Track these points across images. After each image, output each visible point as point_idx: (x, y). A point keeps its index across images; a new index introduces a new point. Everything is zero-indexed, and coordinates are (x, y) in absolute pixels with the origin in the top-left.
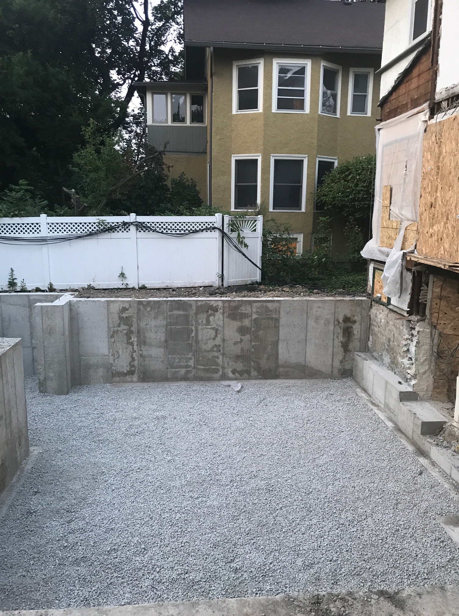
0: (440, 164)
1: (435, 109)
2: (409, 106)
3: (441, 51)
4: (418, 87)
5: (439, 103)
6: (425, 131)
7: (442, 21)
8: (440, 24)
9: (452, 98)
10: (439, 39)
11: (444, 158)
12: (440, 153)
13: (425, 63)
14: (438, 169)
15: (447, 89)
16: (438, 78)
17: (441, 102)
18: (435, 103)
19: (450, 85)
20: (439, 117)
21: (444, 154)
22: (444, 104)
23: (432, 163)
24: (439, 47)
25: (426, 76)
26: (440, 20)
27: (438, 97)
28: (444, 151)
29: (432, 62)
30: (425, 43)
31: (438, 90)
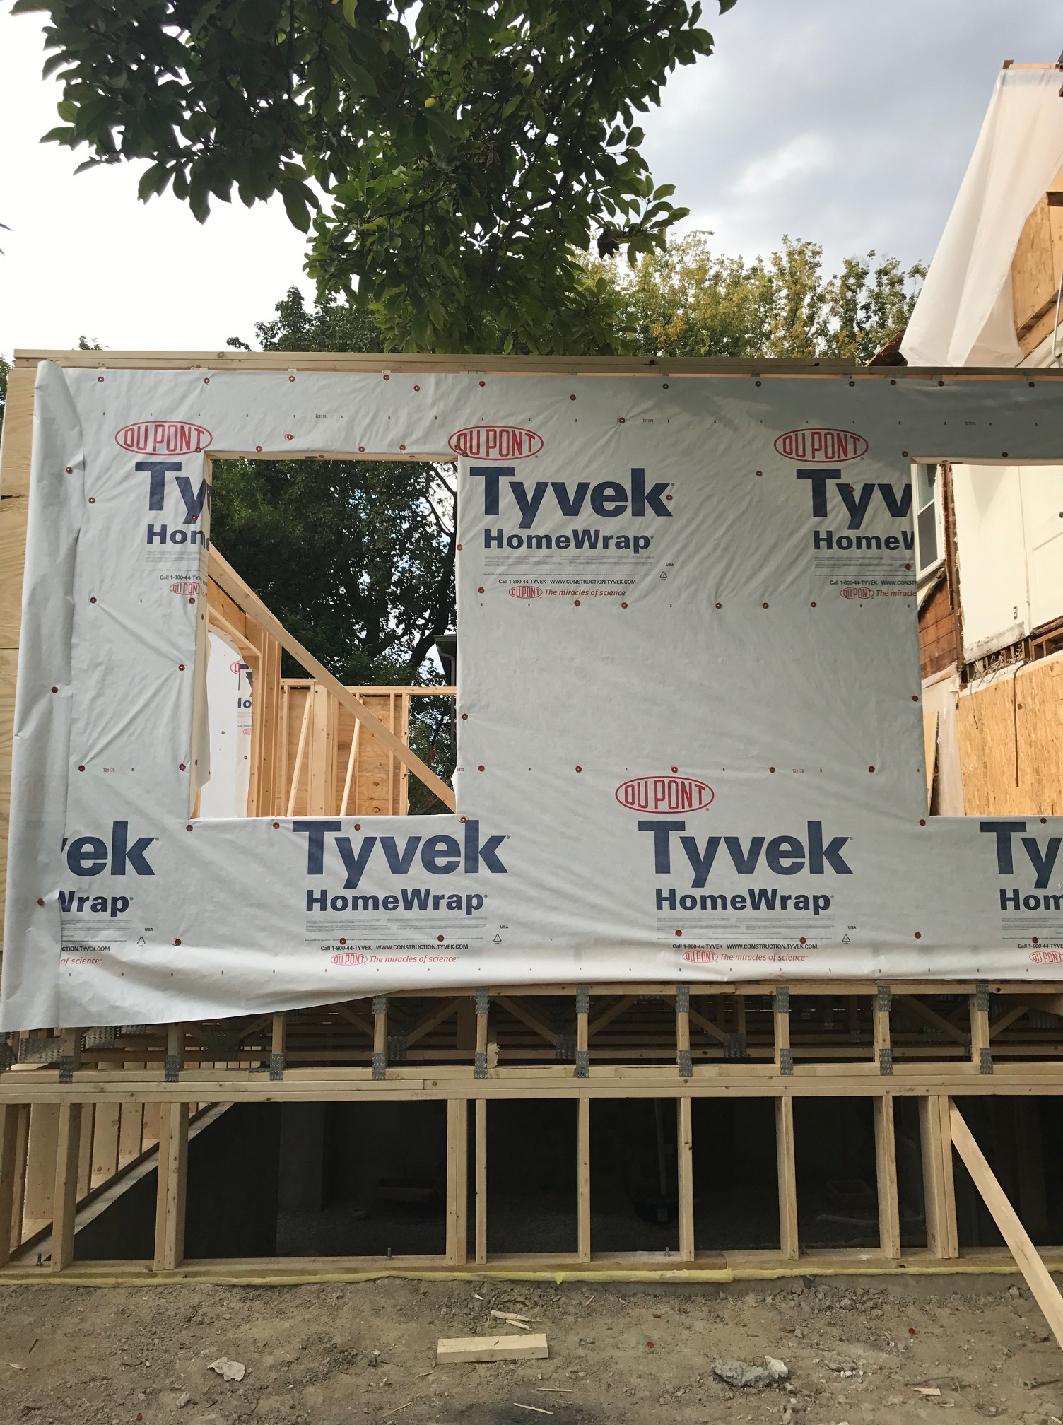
0: (986, 759)
1: (966, 674)
2: (929, 669)
3: (963, 587)
4: (938, 640)
5: (972, 665)
6: (957, 707)
7: (959, 546)
8: (956, 549)
9: (989, 657)
10: (957, 571)
11: (990, 749)
12: (985, 743)
13: (942, 599)
14: (985, 767)
15: (980, 645)
16: (964, 628)
17: (974, 662)
18: (965, 666)
19: (982, 639)
20: (974, 686)
21: (990, 743)
22: (979, 666)
23: (974, 758)
24: (958, 582)
25: (946, 625)
26: (956, 544)
27: (969, 656)
28: (989, 738)
29: (952, 603)
30: (938, 575)
31: (966, 644)
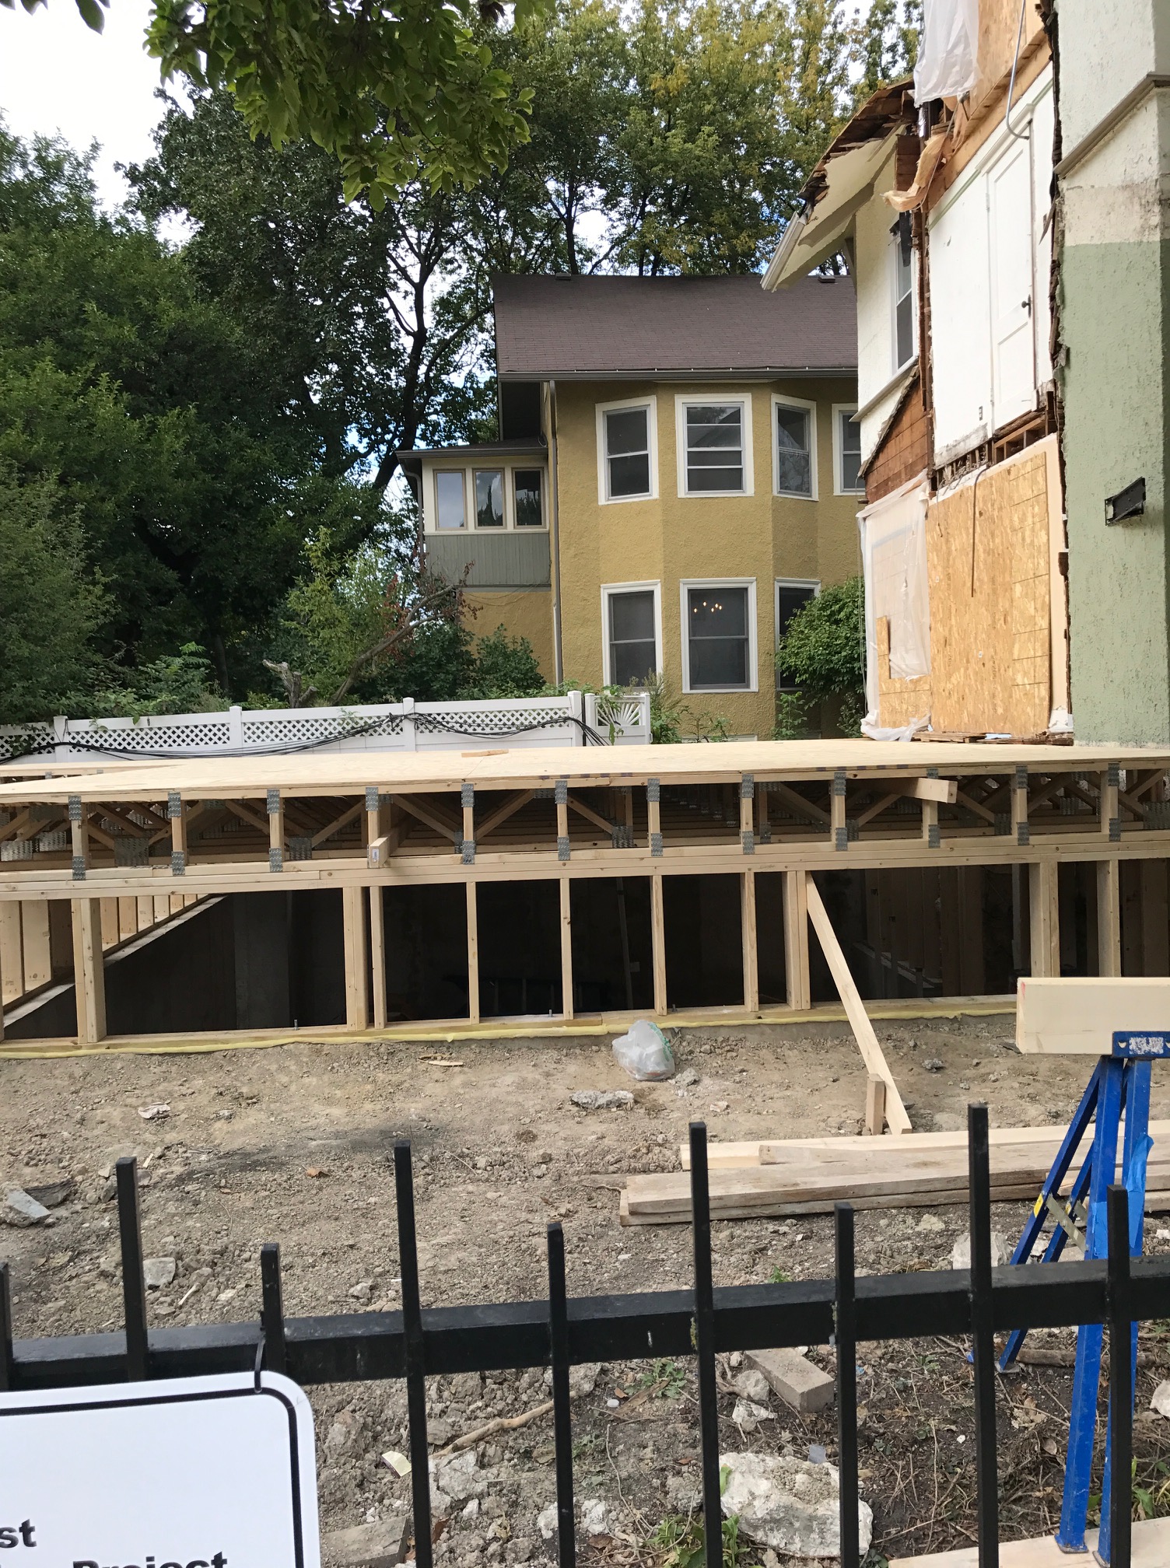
0: (950, 571)
1: (936, 480)
3: (935, 386)
4: (912, 446)
5: (941, 471)
6: (926, 516)
7: (933, 340)
8: (930, 344)
9: (957, 461)
10: (931, 368)
11: (954, 560)
12: (949, 553)
13: (917, 400)
14: (949, 579)
15: (948, 448)
16: (936, 431)
17: (943, 468)
18: (935, 472)
19: (951, 442)
20: (944, 494)
21: (954, 553)
22: (948, 472)
23: (940, 569)
24: (931, 381)
25: (921, 427)
26: (930, 338)
27: (941, 458)
28: (953, 548)
29: (924, 404)
30: (912, 374)
31: (937, 448)
